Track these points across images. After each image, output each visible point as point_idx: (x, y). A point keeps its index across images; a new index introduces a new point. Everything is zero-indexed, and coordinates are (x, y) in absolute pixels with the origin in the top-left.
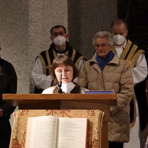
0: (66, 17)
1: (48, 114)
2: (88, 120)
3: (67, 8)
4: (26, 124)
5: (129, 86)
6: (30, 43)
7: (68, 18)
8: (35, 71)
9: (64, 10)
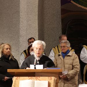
0: (37, 34)
1: (30, 79)
2: (49, 82)
3: (38, 30)
4: (19, 84)
5: (77, 67)
6: (20, 46)
7: (38, 34)
8: (21, 59)
9: (36, 31)
